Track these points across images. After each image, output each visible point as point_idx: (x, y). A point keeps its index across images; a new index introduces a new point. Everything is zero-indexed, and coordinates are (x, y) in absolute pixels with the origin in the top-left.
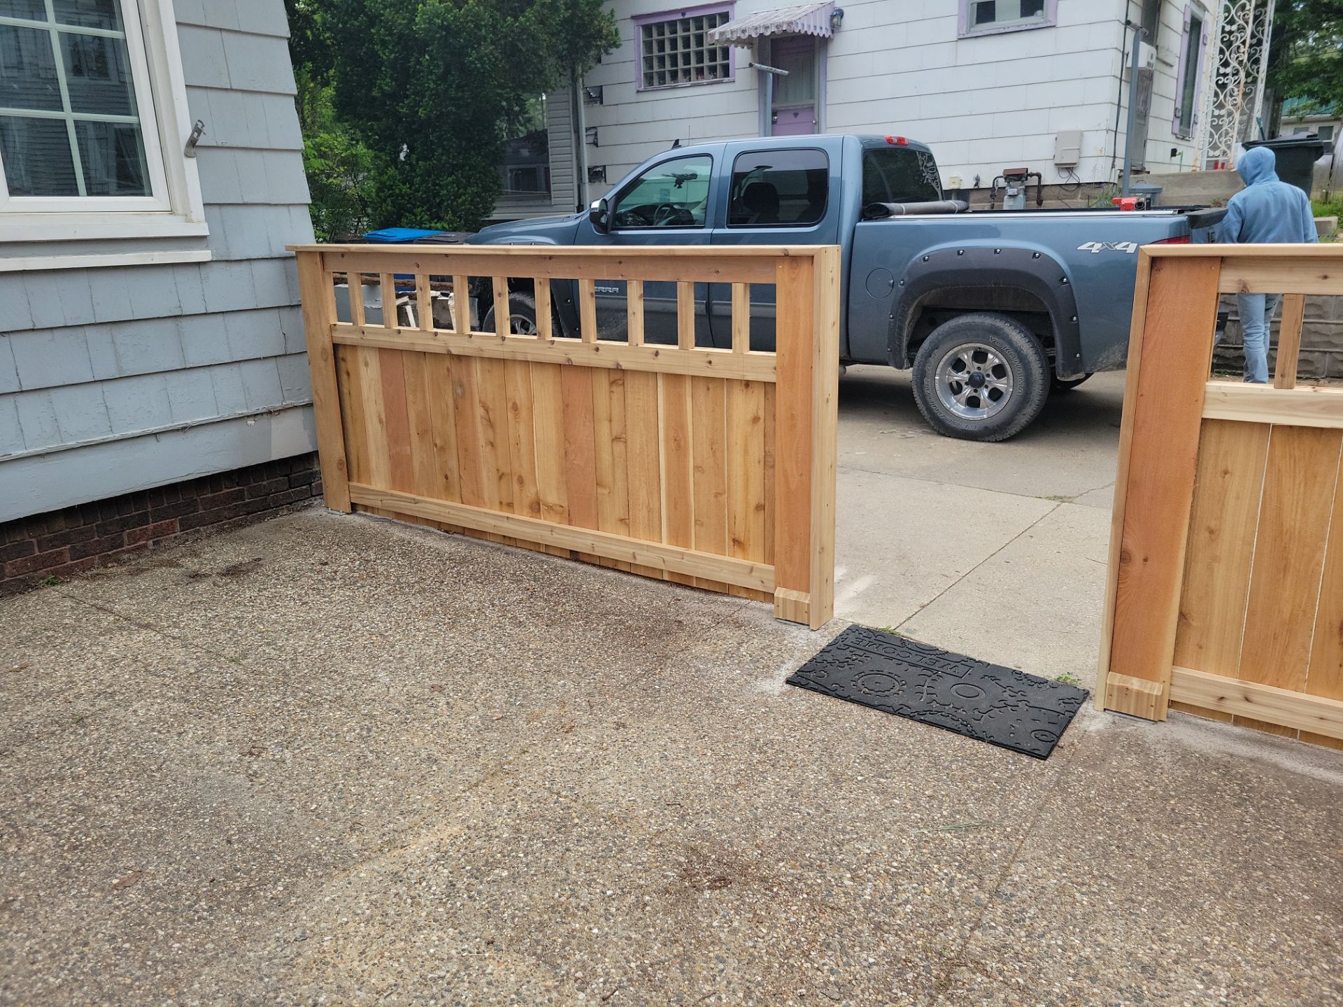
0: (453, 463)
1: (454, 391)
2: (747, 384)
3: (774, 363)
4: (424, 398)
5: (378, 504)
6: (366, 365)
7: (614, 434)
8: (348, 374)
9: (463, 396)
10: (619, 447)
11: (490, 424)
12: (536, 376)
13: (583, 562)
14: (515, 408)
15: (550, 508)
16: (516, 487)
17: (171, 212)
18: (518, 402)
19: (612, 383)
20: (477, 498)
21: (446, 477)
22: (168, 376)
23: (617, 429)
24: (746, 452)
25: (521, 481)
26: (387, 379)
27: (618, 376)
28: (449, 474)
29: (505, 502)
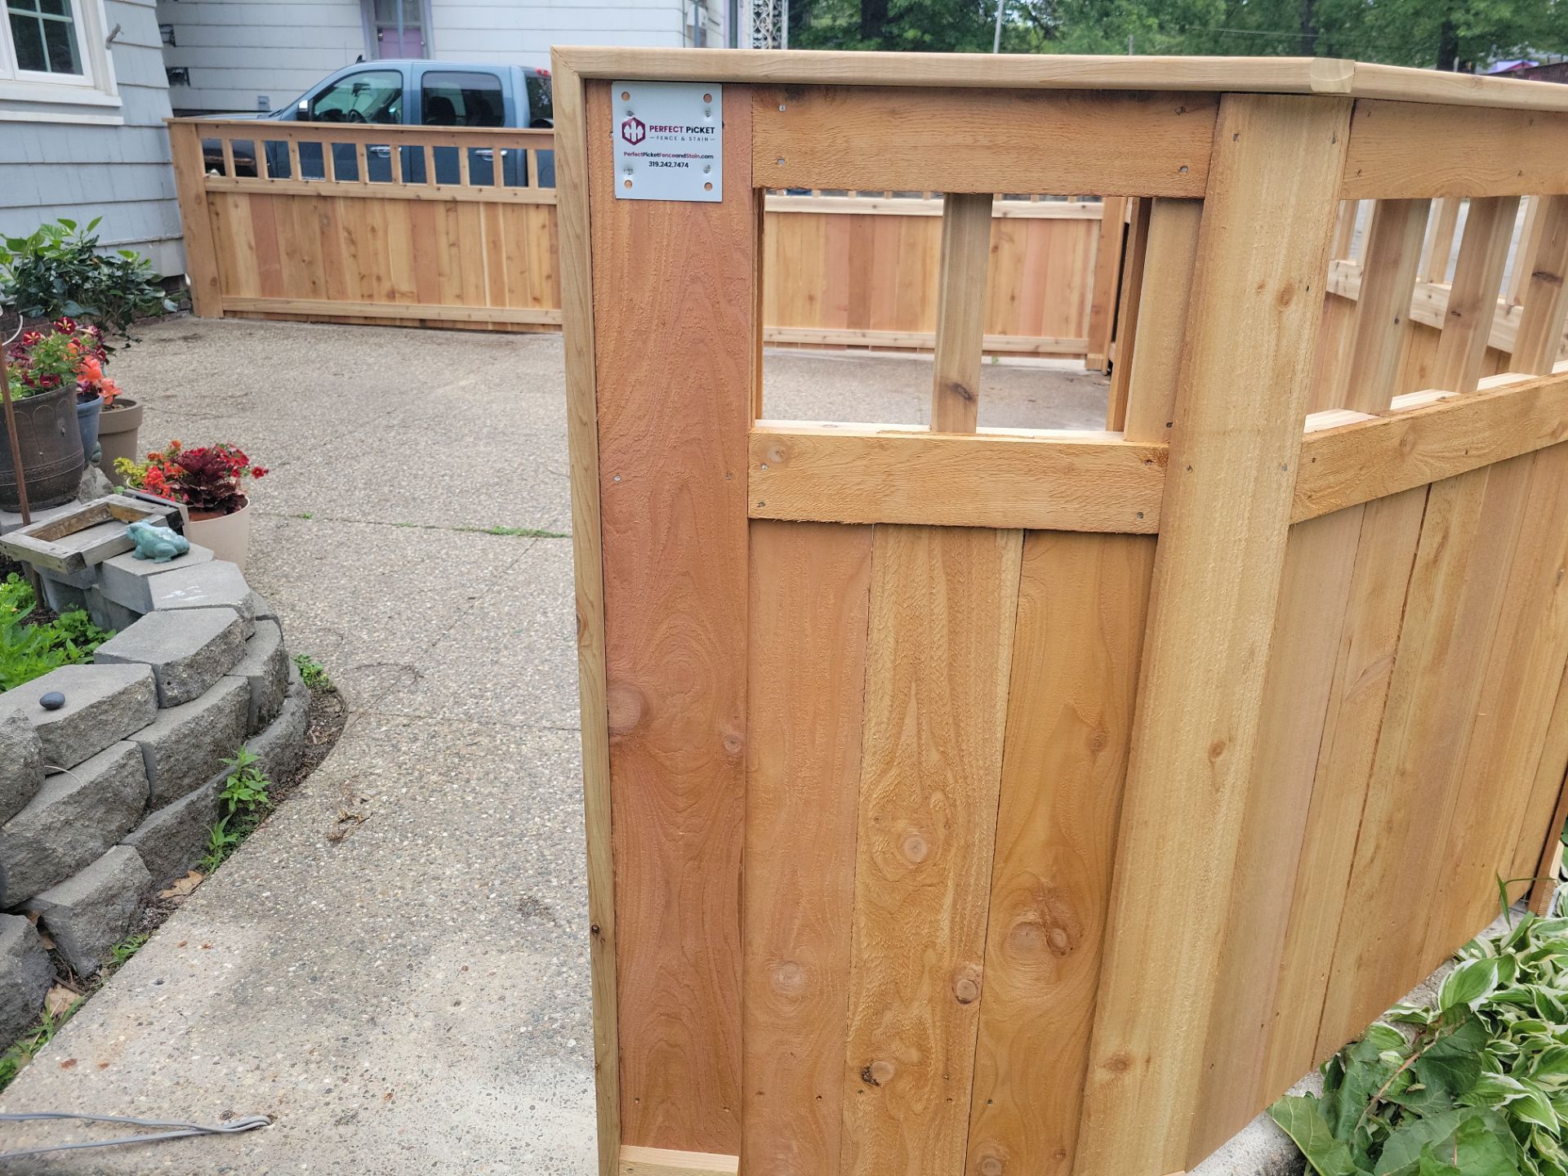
0: (320, 273)
1: (321, 221)
2: (538, 206)
3: (554, 194)
4: (293, 229)
5: (252, 308)
6: (236, 206)
7: (451, 242)
8: (217, 214)
9: (329, 224)
10: (454, 250)
11: (353, 242)
12: (390, 209)
13: (431, 328)
14: (373, 230)
15: (403, 295)
16: (375, 283)
17: (95, 88)
18: (376, 226)
19: (448, 211)
20: (342, 294)
21: (314, 283)
22: (108, 206)
23: (452, 238)
24: (539, 245)
25: (379, 279)
26: (255, 215)
27: (452, 205)
28: (317, 281)
29: (366, 294)
